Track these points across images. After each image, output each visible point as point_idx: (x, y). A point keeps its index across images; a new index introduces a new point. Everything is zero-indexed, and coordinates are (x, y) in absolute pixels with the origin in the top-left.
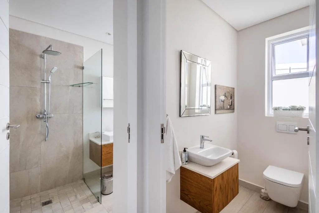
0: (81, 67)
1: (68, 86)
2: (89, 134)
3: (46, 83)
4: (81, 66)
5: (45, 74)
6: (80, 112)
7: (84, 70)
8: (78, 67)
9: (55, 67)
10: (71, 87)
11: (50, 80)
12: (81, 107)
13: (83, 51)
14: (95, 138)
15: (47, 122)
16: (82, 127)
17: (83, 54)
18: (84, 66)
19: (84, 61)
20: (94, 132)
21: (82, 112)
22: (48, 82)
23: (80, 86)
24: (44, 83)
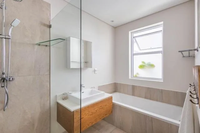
0: (48, 25)
1: (34, 45)
2: (56, 96)
3: (5, 38)
4: (48, 23)
5: (4, 28)
6: (48, 73)
7: (51, 28)
8: (45, 25)
9: (16, 19)
10: (37, 47)
11: (10, 34)
12: (49, 69)
13: (50, 8)
14: (63, 99)
15: (6, 87)
16: (49, 89)
17: (50, 11)
18: (51, 24)
19: (51, 19)
20: (62, 93)
21: (49, 74)
22: (7, 37)
23: (46, 46)
24: (2, 38)
